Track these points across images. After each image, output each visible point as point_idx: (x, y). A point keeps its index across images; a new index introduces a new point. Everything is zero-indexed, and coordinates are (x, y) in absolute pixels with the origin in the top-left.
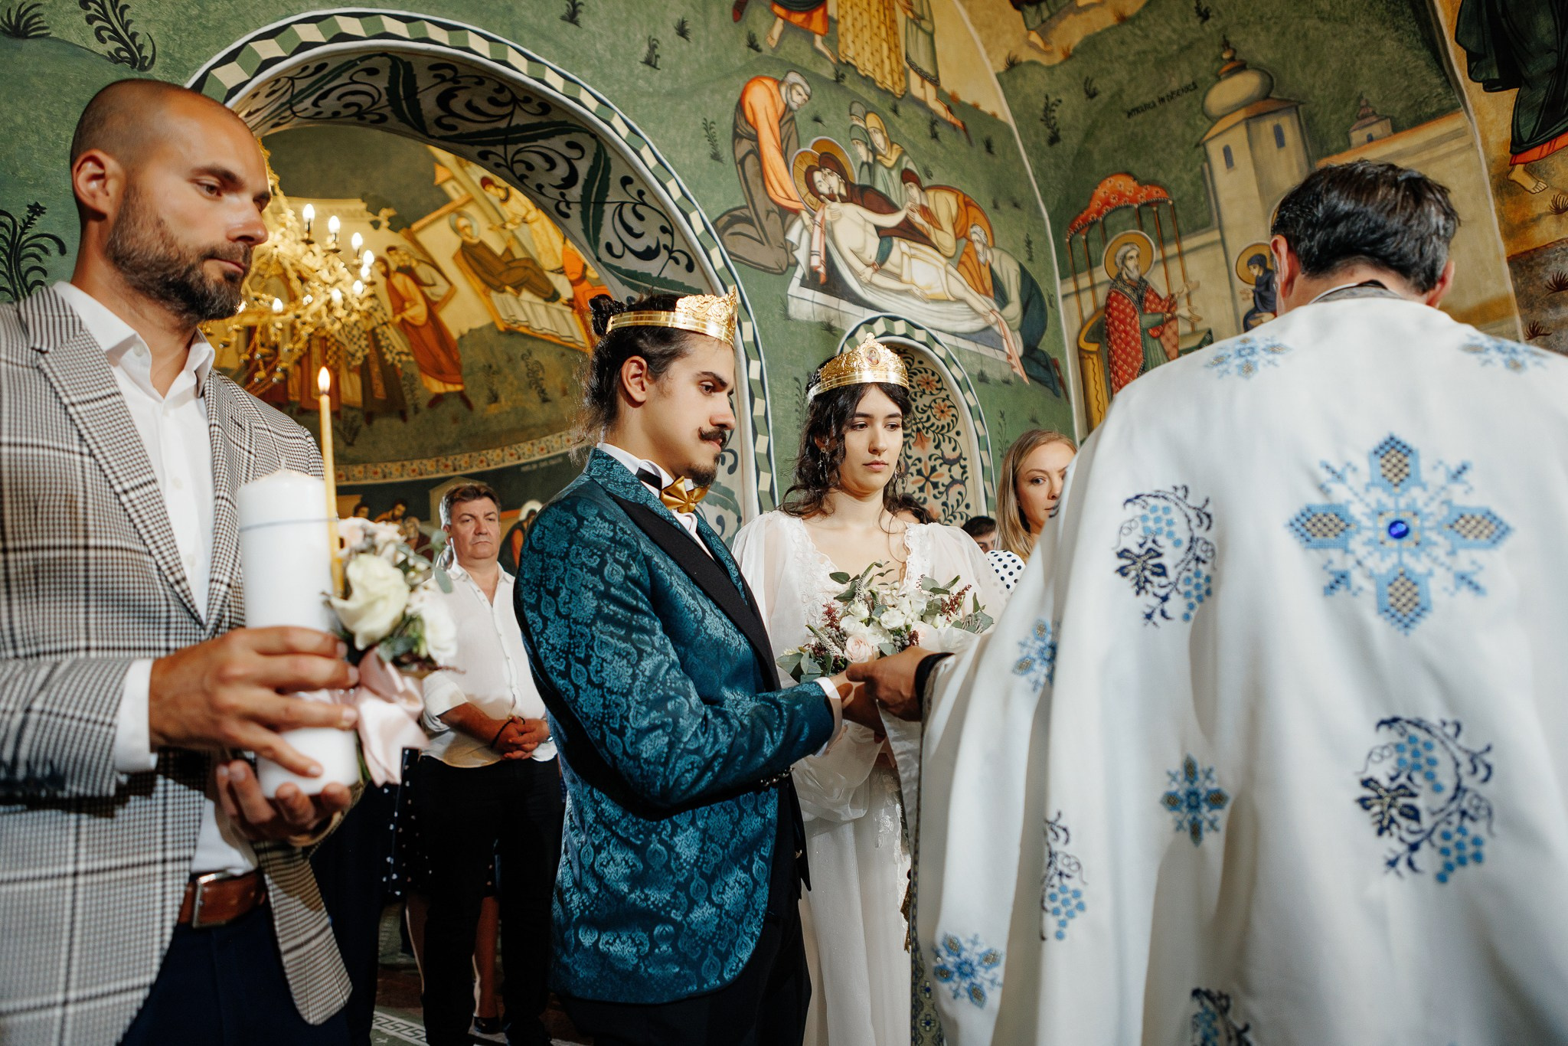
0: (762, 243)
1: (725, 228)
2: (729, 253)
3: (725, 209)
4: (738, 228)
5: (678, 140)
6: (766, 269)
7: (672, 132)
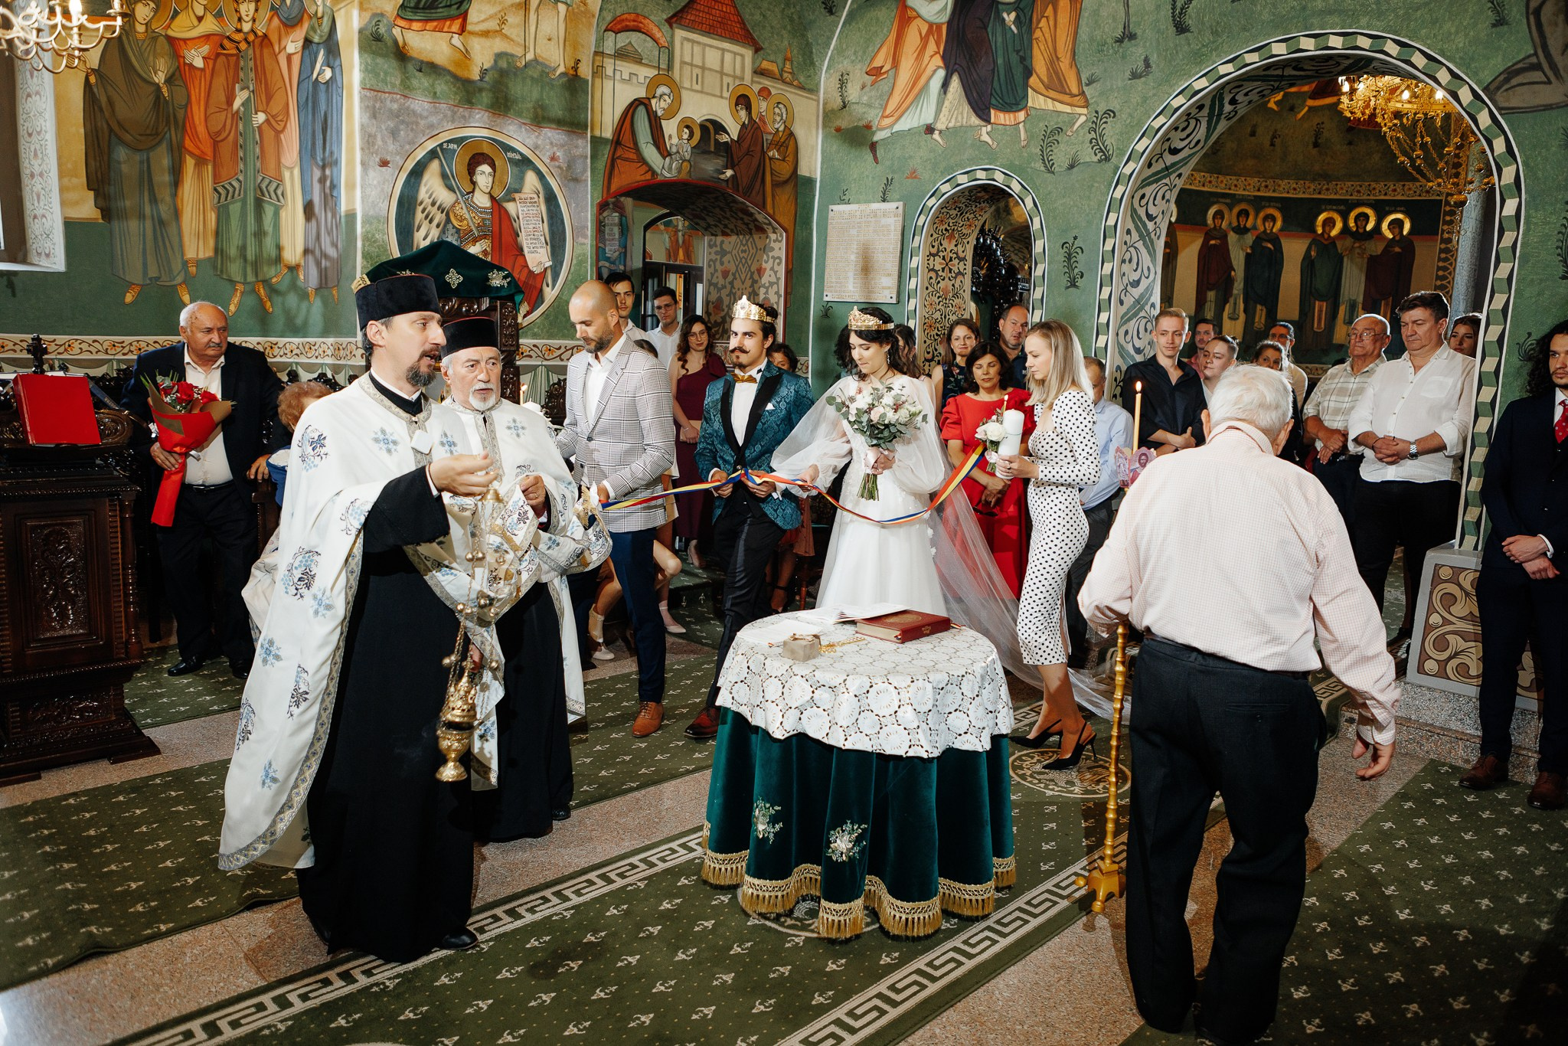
0: (1549, 82)
1: (1498, 88)
2: (1499, 109)
3: (1501, 70)
4: (1514, 82)
5: (1453, 30)
6: (1549, 107)
7: (1447, 26)
